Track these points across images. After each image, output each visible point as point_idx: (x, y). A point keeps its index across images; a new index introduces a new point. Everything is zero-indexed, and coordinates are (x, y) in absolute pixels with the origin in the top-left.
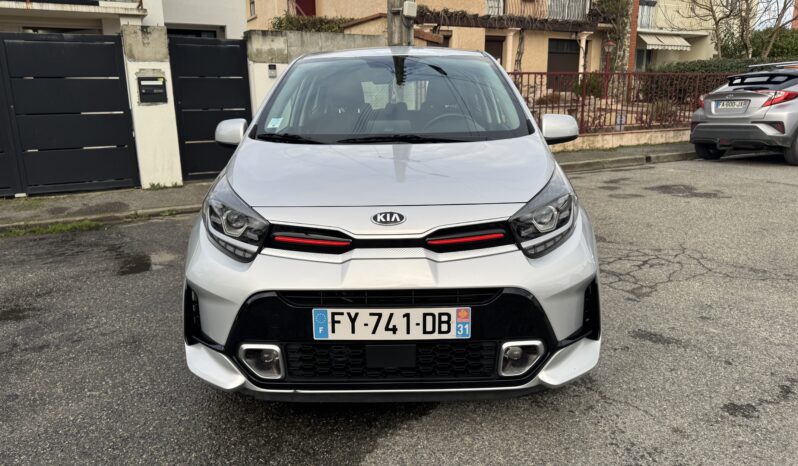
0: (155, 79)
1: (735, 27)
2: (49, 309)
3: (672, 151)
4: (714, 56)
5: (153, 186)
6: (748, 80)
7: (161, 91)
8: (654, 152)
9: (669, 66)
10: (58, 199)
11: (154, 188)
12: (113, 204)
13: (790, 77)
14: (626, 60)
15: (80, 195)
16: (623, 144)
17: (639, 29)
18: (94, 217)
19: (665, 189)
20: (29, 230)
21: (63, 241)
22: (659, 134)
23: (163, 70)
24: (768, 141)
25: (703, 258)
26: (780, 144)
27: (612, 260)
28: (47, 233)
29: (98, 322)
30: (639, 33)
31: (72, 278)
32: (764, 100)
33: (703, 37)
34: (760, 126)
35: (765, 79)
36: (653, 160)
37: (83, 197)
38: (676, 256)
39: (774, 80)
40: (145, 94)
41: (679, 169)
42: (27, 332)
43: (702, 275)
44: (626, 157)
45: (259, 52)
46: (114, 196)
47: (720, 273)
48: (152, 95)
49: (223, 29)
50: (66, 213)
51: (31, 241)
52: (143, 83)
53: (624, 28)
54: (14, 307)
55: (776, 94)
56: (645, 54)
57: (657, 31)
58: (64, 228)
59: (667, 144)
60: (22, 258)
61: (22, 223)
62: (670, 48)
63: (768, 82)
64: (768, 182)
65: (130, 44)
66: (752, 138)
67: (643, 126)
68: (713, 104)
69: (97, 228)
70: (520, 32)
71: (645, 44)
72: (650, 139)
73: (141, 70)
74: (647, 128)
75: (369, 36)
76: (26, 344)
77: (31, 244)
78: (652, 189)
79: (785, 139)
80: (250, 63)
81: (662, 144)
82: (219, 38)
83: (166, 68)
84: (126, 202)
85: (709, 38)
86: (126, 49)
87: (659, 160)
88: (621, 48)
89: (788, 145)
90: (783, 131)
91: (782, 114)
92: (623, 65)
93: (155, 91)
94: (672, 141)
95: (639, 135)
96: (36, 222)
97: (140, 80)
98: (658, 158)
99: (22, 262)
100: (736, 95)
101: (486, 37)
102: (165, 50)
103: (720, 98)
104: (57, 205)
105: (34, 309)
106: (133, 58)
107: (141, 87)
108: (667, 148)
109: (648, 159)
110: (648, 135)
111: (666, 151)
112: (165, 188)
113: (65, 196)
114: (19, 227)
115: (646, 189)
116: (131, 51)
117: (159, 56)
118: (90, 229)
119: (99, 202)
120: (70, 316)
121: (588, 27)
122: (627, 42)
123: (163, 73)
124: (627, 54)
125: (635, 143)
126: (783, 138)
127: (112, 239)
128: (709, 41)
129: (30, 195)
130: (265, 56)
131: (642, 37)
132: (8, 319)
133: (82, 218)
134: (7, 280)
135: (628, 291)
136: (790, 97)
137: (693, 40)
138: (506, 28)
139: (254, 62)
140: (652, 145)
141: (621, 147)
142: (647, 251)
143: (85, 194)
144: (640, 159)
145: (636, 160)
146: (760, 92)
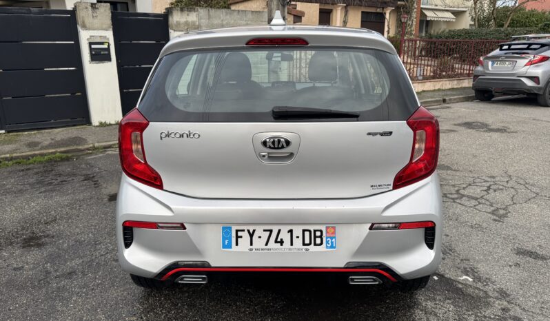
0: (102, 43)
1: (486, 5)
2: (60, 235)
3: (459, 95)
4: (471, 25)
5: (101, 123)
6: (513, 47)
7: (106, 52)
8: (447, 95)
9: (443, 32)
10: (30, 135)
11: (102, 125)
12: (74, 138)
13: (543, 45)
14: (414, 27)
15: (47, 131)
16: (425, 89)
17: (422, 6)
18: (63, 149)
19: (469, 125)
20: (15, 161)
21: (45, 171)
22: (448, 82)
23: (108, 37)
24: (528, 90)
25: (526, 183)
26: (536, 92)
27: (465, 186)
28: (30, 164)
29: (106, 249)
30: (422, 8)
31: (67, 206)
32: (526, 61)
33: (464, 12)
34: (523, 79)
35: (525, 46)
36: (448, 101)
37: (50, 133)
38: (507, 182)
39: (531, 47)
40: (94, 55)
41: (468, 108)
42: (52, 258)
43: (534, 198)
44: (430, 100)
45: (178, 24)
46: (73, 132)
47: (546, 196)
48: (99, 56)
49: (134, 1)
50: (40, 147)
51: (20, 171)
52: (93, 46)
53: (412, 5)
54: (31, 235)
55: (534, 57)
56: (425, 23)
57: (433, 7)
58: (42, 159)
59: (453, 89)
60: (20, 187)
61: (8, 155)
62: (442, 20)
63: (528, 49)
64: (534, 119)
65: (83, 17)
66: (518, 87)
67: (436, 76)
68: (490, 63)
69: (68, 159)
70: (346, 7)
71: (426, 16)
72: (442, 86)
73: (91, 36)
74: (438, 78)
75: (256, 12)
76: (56, 271)
77: (21, 174)
78: (459, 125)
79: (540, 89)
80: (171, 31)
81: (450, 89)
82: (131, 11)
83: (109, 35)
84: (84, 137)
85: (468, 13)
86: (79, 20)
87: (451, 101)
88: (410, 18)
89: (541, 93)
90: (539, 84)
91: (538, 71)
92: (411, 30)
93: (102, 53)
94: (456, 87)
95: (435, 83)
96: (18, 155)
97: (90, 44)
98: (450, 100)
99: (21, 191)
100: (506, 57)
101: (320, 9)
102: (108, 22)
103: (495, 59)
104: (31, 140)
105: (48, 236)
106: (84, 27)
107: (91, 49)
108: (454, 93)
109: (444, 101)
110: (441, 83)
111: (454, 95)
112: (110, 125)
113: (35, 132)
114: (6, 159)
115: (455, 125)
116: (83, 22)
117: (104, 26)
118: (62, 160)
119: (63, 137)
120: (81, 243)
121: (391, 5)
122: (414, 15)
123: (108, 39)
124: (414, 23)
125: (432, 88)
126: (538, 87)
127: (83, 169)
128: (467, 14)
129: (9, 132)
130: (182, 26)
131: (424, 11)
132: (30, 246)
133: (53, 150)
134: (16, 209)
135: (489, 213)
136: (544, 59)
137: (458, 14)
138: (336, 4)
139: (175, 30)
140: (443, 90)
141: (424, 91)
142: (486, 179)
143: (50, 130)
144: (439, 101)
145: (437, 101)
146: (523, 55)
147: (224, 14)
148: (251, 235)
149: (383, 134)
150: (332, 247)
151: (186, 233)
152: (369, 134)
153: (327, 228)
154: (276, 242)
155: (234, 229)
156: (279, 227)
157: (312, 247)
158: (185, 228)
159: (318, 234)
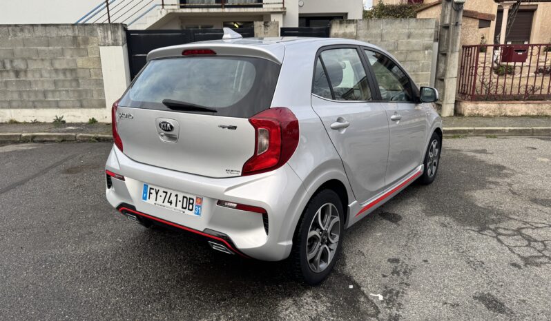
49: (346, 14)
147: (385, 23)
148: (157, 194)
149: (230, 128)
150: (198, 214)
151: (124, 183)
152: (221, 126)
153: (197, 198)
154: (168, 202)
155: (149, 186)
156: (171, 191)
157: (186, 211)
158: (124, 180)
159: (191, 201)
